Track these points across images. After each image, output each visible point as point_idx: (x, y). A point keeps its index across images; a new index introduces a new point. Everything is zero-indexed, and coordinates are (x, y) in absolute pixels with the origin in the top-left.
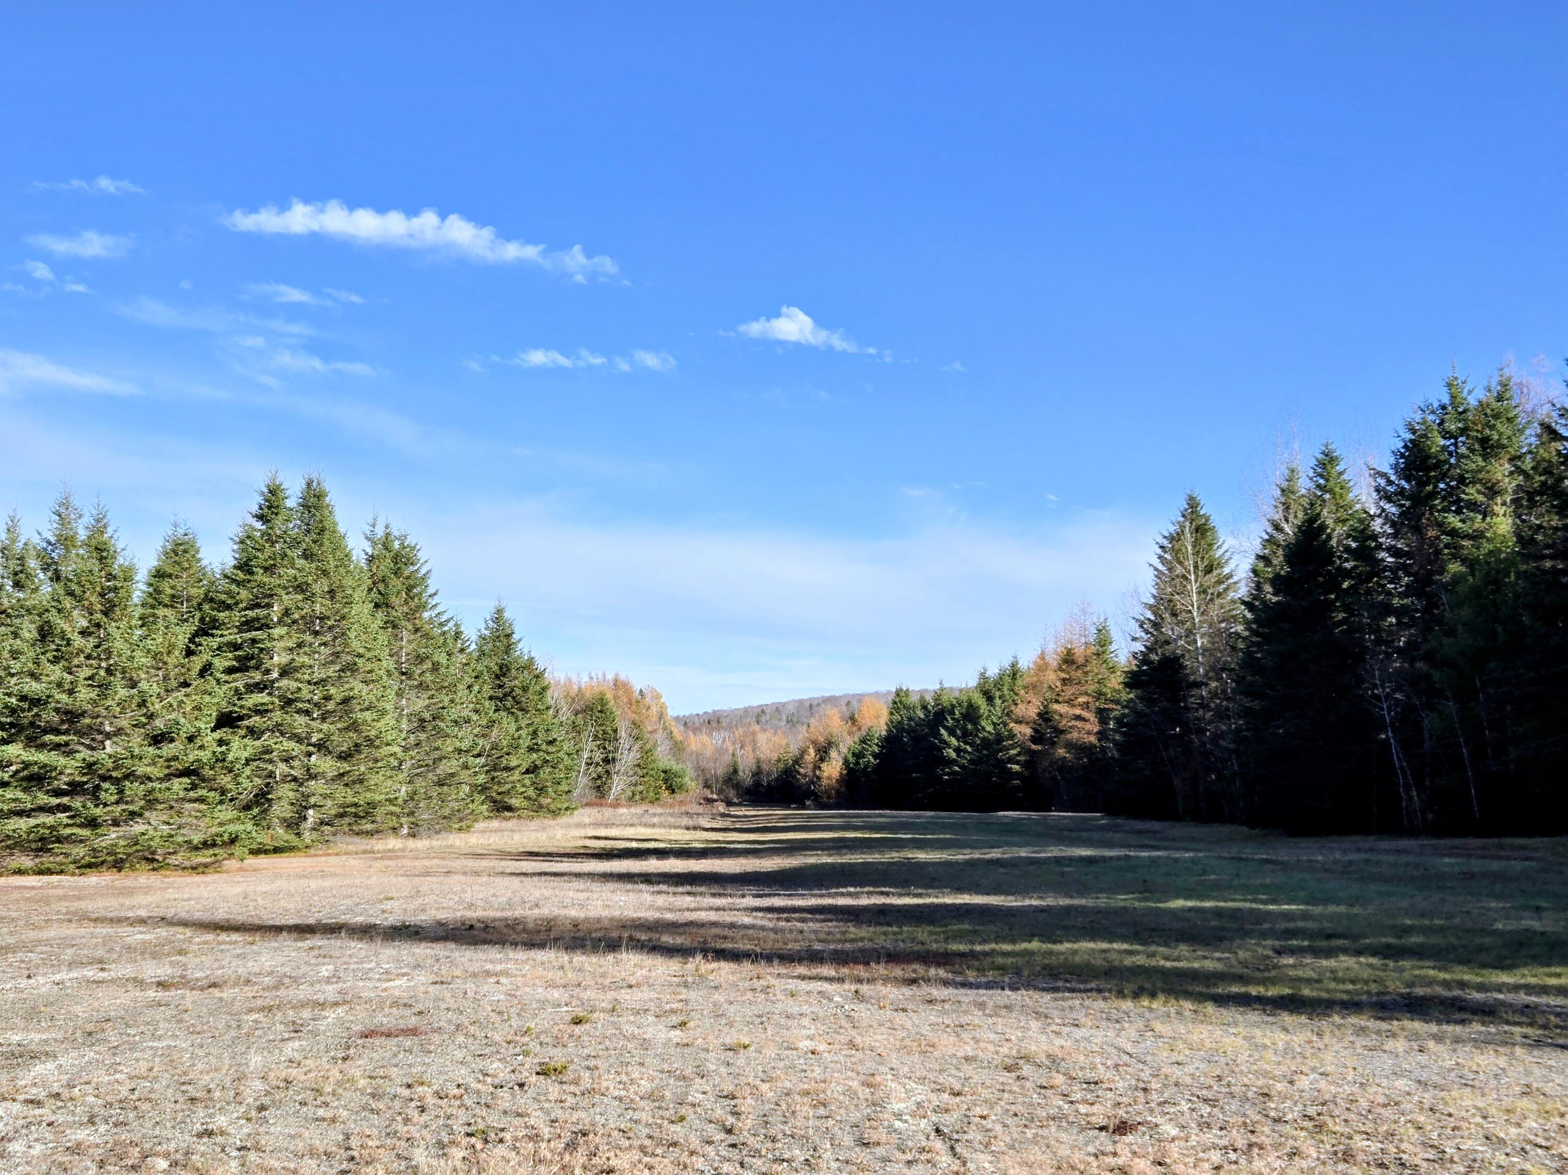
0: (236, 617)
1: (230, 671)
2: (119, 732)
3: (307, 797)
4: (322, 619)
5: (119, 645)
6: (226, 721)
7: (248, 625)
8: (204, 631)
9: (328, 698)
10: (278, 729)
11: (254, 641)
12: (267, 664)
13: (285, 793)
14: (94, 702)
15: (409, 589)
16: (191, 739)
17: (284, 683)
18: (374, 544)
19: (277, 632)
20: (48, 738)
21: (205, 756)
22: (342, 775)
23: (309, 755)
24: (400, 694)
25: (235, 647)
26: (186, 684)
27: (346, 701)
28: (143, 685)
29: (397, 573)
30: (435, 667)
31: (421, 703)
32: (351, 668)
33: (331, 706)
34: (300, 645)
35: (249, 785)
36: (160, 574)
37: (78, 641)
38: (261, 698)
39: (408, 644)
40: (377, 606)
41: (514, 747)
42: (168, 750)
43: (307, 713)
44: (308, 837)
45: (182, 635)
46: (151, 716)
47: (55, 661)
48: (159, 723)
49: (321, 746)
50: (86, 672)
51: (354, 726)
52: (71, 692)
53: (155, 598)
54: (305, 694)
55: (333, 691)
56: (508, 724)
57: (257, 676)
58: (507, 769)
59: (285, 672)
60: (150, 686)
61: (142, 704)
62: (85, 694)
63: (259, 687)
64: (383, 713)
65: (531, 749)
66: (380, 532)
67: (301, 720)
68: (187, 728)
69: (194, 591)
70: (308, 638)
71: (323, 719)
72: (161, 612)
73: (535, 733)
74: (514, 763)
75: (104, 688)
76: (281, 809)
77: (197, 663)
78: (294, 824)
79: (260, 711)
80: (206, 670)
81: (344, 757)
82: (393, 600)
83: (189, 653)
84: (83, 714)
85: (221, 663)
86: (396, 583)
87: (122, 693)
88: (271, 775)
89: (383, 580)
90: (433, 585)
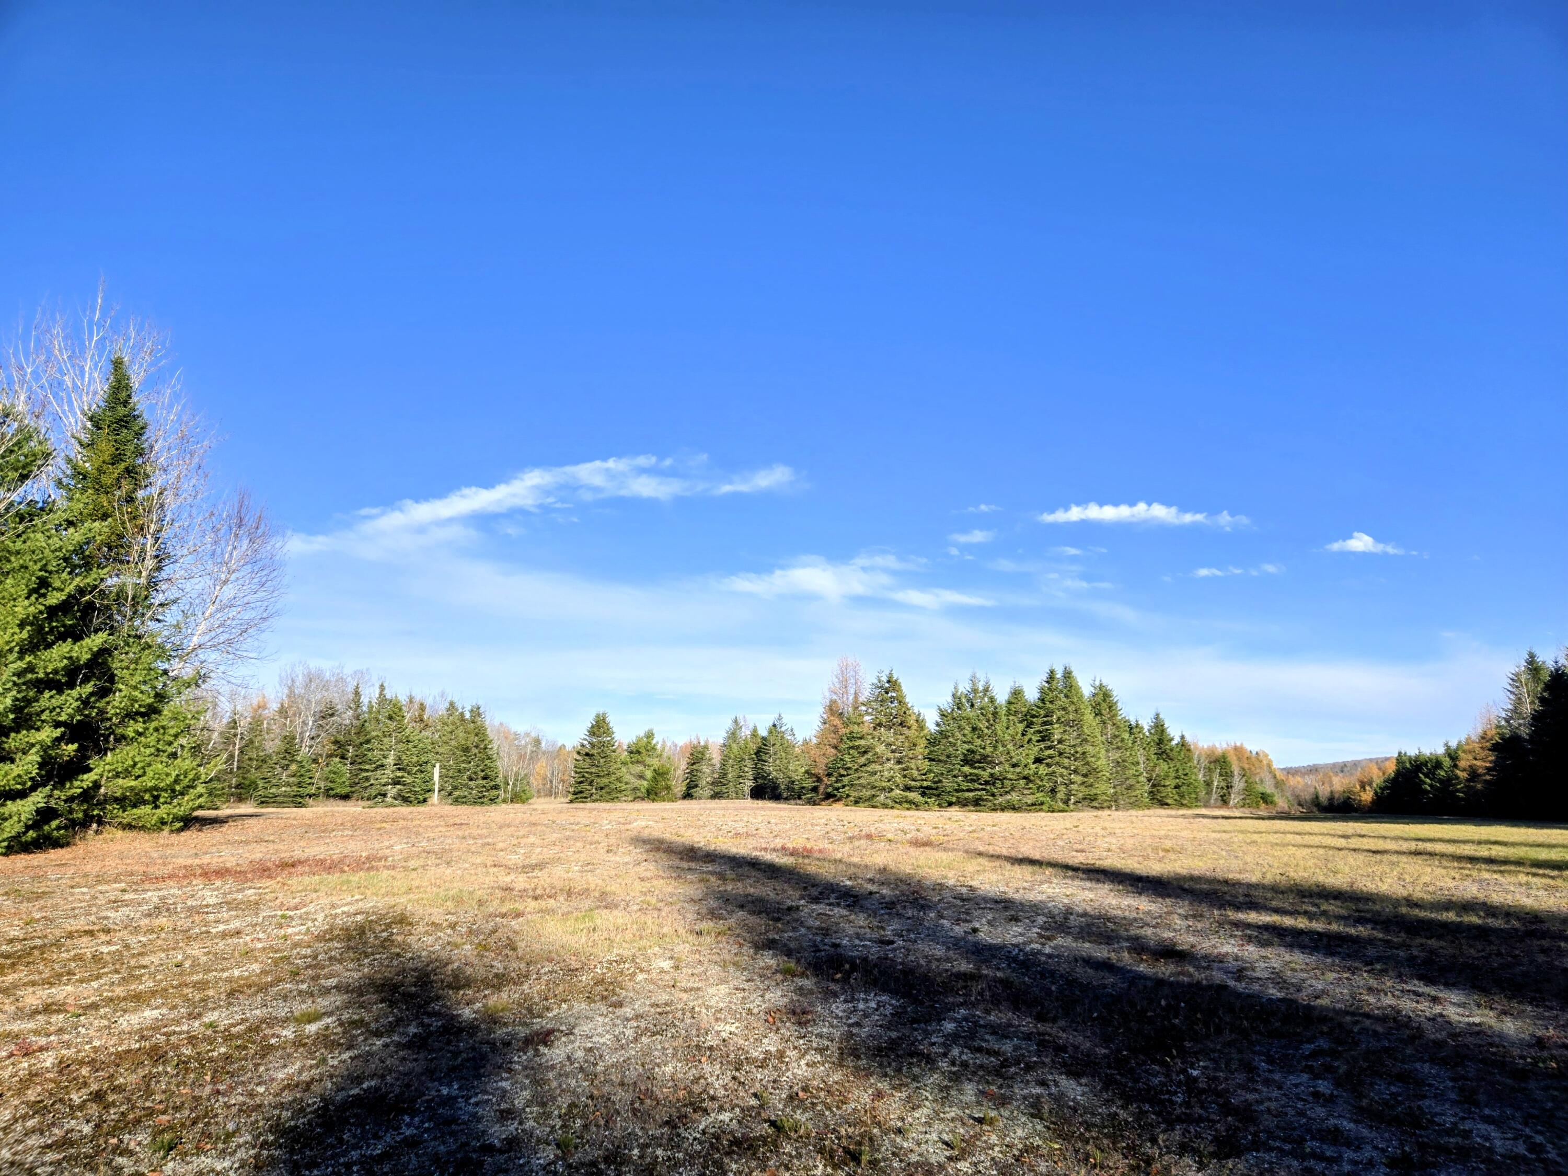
0: (1040, 720)
1: (1038, 741)
2: (1001, 763)
3: (1070, 791)
4: (1073, 721)
5: (999, 732)
6: (1038, 760)
7: (1045, 723)
8: (1029, 725)
9: (1077, 752)
10: (1057, 764)
11: (1047, 730)
12: (1053, 739)
13: (1062, 789)
14: (992, 753)
15: (1110, 707)
16: (1026, 766)
17: (1059, 746)
18: (1095, 688)
19: (1056, 726)
20: (977, 765)
21: (1031, 772)
22: (1084, 783)
23: (1070, 774)
24: (1107, 751)
25: (1040, 732)
26: (1022, 746)
27: (1084, 753)
28: (1009, 746)
29: (1104, 701)
30: (1123, 740)
31: (1118, 755)
32: (1085, 740)
33: (1078, 755)
34: (1065, 731)
35: (1049, 785)
36: (1010, 703)
37: (986, 731)
38: (1051, 752)
39: (1110, 730)
40: (1096, 714)
41: (1167, 776)
42: (1018, 770)
43: (1069, 758)
44: (1072, 807)
45: (1021, 727)
46: (1011, 758)
47: (978, 738)
48: (1014, 760)
49: (1075, 771)
50: (989, 742)
51: (1087, 763)
52: (984, 748)
53: (1009, 713)
54: (1067, 750)
55: (1079, 749)
56: (1164, 766)
57: (1049, 743)
58: (1164, 786)
59: (1060, 742)
60: (1010, 746)
61: (1008, 753)
62: (989, 750)
63: (1049, 748)
64: (1099, 758)
65: (1176, 778)
66: (1097, 683)
67: (1066, 761)
68: (1024, 762)
69: (1023, 709)
70: (1068, 728)
71: (1075, 760)
72: (1011, 718)
73: (1177, 770)
74: (1168, 783)
75: (995, 747)
76: (1060, 795)
77: (1026, 738)
78: (1066, 802)
79: (1050, 757)
80: (1030, 741)
81: (1085, 776)
82: (1103, 712)
83: (1023, 735)
84: (988, 756)
85: (1035, 738)
86: (1104, 705)
87: (1001, 749)
88: (1056, 782)
89: (1099, 704)
90: (1119, 705)
